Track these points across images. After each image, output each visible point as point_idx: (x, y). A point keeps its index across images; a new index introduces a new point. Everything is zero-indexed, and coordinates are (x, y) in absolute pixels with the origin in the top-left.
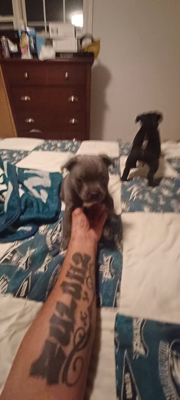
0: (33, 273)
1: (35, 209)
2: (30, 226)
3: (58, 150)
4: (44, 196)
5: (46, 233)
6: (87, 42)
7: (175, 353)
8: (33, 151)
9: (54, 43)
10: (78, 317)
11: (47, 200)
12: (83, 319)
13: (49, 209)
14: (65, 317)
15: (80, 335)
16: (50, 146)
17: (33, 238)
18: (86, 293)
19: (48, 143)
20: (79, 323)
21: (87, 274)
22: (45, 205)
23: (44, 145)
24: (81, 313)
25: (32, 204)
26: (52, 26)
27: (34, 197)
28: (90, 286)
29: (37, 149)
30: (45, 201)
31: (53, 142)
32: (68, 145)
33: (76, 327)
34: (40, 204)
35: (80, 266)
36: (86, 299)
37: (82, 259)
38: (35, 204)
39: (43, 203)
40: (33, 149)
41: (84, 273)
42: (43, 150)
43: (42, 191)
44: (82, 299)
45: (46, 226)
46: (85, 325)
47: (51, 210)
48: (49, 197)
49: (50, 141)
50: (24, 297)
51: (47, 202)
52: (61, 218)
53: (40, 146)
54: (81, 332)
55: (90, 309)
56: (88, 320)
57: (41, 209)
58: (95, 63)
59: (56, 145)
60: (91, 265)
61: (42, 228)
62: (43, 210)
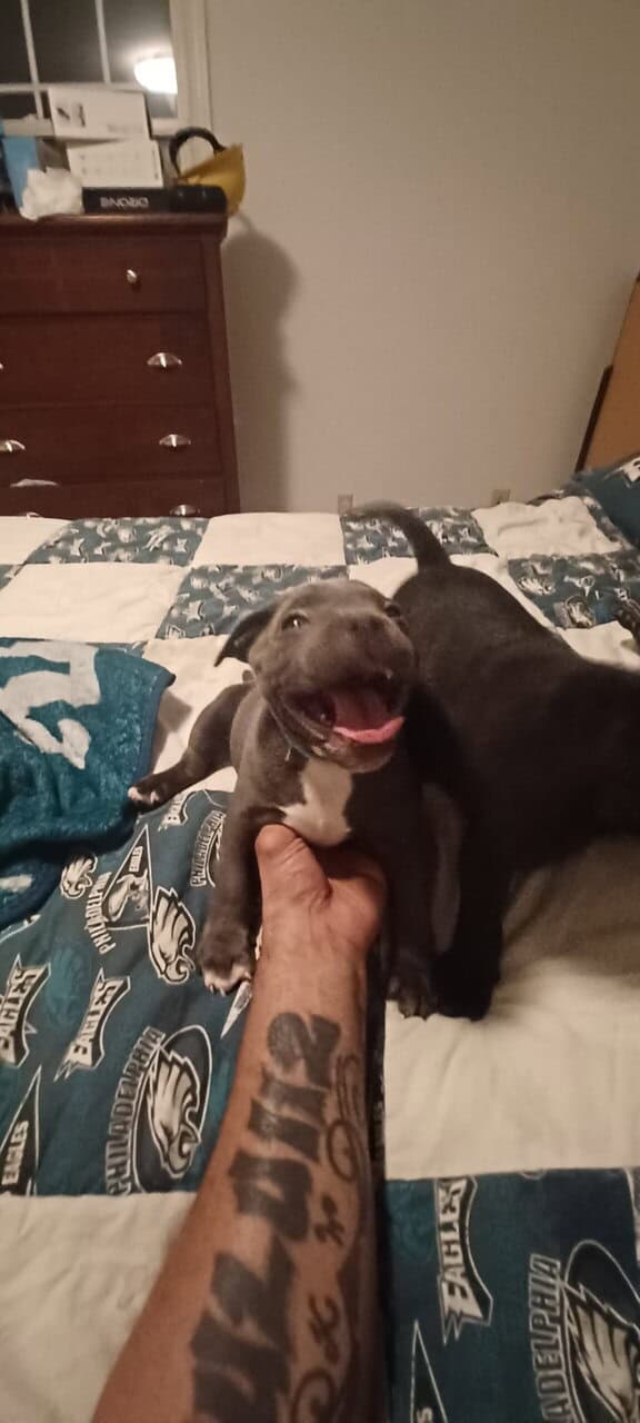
0: (46, 1076)
1: (44, 801)
2: (26, 872)
3: (124, 555)
4: (75, 744)
5: (88, 890)
6: (195, 153)
7: (582, 1293)
8: (26, 563)
9: (72, 153)
10: (300, 1320)
11: (87, 759)
12: (322, 1331)
13: (97, 793)
14: (250, 1330)
15: (315, 1407)
16: (93, 540)
17: (35, 918)
18: (329, 1205)
19: (83, 531)
20: (307, 1354)
21: (331, 1114)
22: (83, 779)
23: (69, 539)
24: (312, 1303)
25: (29, 780)
26: (58, 94)
27: (35, 750)
28: (345, 1165)
29: (40, 556)
30: (80, 764)
31: (103, 526)
32: (159, 532)
33: (297, 1372)
34: (62, 777)
35: (299, 1076)
36: (331, 1230)
37: (304, 1041)
38: (41, 782)
39: (73, 769)
40: (25, 557)
41: (316, 1108)
42: (67, 558)
43: (66, 725)
44: (311, 1235)
45: (89, 862)
46: (332, 1355)
47: (105, 795)
48: (95, 746)
49: (89, 524)
50: (18, 1189)
51: (87, 765)
52: (142, 824)
53: (52, 544)
54: (318, 1390)
55: (347, 1277)
56: (341, 1335)
57: (65, 797)
58: (234, 227)
59: (113, 536)
60: (342, 1065)
61: (74, 872)
62: (74, 800)
